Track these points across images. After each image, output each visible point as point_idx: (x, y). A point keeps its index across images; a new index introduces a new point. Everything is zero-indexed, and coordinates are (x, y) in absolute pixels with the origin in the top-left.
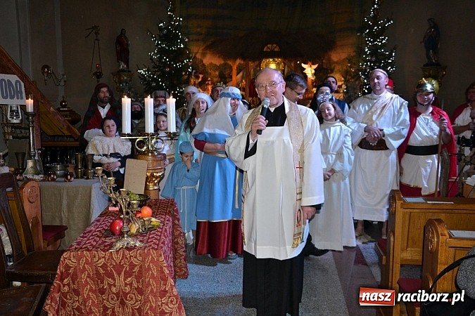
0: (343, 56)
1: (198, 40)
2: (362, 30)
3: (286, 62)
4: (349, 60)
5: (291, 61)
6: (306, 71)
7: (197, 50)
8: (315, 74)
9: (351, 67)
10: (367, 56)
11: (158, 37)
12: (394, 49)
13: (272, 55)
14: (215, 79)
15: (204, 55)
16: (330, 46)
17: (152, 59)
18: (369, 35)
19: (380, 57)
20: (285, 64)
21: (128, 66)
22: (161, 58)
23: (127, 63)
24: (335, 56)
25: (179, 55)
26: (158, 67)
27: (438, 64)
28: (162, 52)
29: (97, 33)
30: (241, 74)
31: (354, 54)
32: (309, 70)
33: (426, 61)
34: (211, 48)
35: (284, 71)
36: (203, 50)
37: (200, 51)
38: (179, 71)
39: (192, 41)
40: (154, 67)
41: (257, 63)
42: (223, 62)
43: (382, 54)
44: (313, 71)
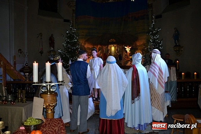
0: (142, 43)
1: (82, 38)
2: (148, 32)
3: (118, 46)
4: (144, 44)
5: (120, 46)
6: (127, 50)
7: (82, 42)
8: (130, 51)
9: (145, 47)
10: (151, 43)
11: (66, 37)
12: (162, 40)
13: (113, 43)
14: (89, 54)
15: (85, 44)
16: (136, 39)
17: (63, 46)
18: (151, 34)
19: (157, 43)
20: (118, 47)
21: (54, 49)
22: (67, 45)
23: (53, 48)
24: (138, 44)
25: (75, 44)
26: (66, 49)
27: (179, 46)
28: (68, 43)
29: (41, 36)
30: (100, 51)
31: (146, 42)
32: (128, 49)
33: (175, 45)
34: (88, 41)
35: (117, 49)
36: (85, 42)
37: (83, 42)
38: (74, 50)
39: (80, 38)
40: (64, 49)
41: (106, 46)
42: (93, 46)
43: (157, 42)
44: (130, 50)
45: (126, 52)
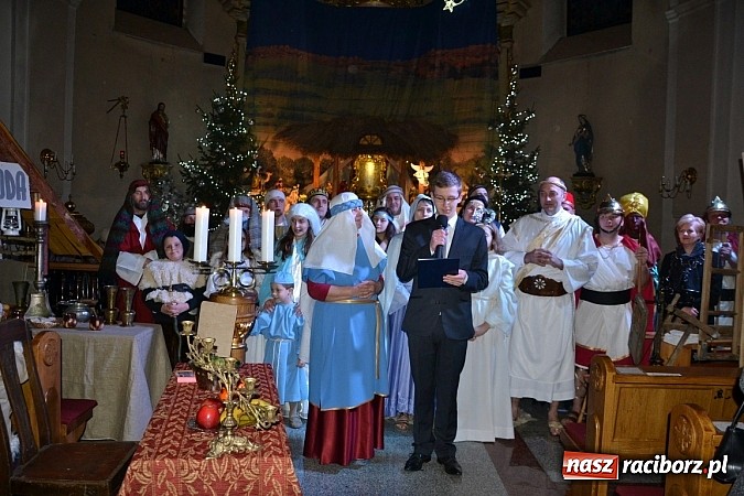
0: (468, 156)
1: (267, 124)
2: (494, 122)
3: (391, 161)
4: (477, 162)
5: (396, 160)
6: (416, 175)
7: (264, 138)
8: (429, 179)
9: (478, 172)
10: (500, 158)
11: (210, 118)
12: (537, 151)
13: (371, 150)
14: (288, 180)
15: (274, 144)
16: (452, 142)
17: (200, 147)
18: (504, 130)
19: (519, 161)
20: (387, 162)
22: (213, 147)
24: (457, 157)
25: (239, 144)
26: (208, 158)
27: (591, 175)
28: (215, 137)
29: (124, 107)
30: (325, 175)
31: (483, 154)
32: (422, 174)
33: (576, 169)
34: (285, 135)
35: (385, 172)
36: (274, 138)
37: (270, 140)
38: (241, 165)
39: (259, 124)
40: (203, 159)
41: (349, 160)
42: (300, 156)
43: (521, 157)
44: (427, 175)
45: (416, 182)
